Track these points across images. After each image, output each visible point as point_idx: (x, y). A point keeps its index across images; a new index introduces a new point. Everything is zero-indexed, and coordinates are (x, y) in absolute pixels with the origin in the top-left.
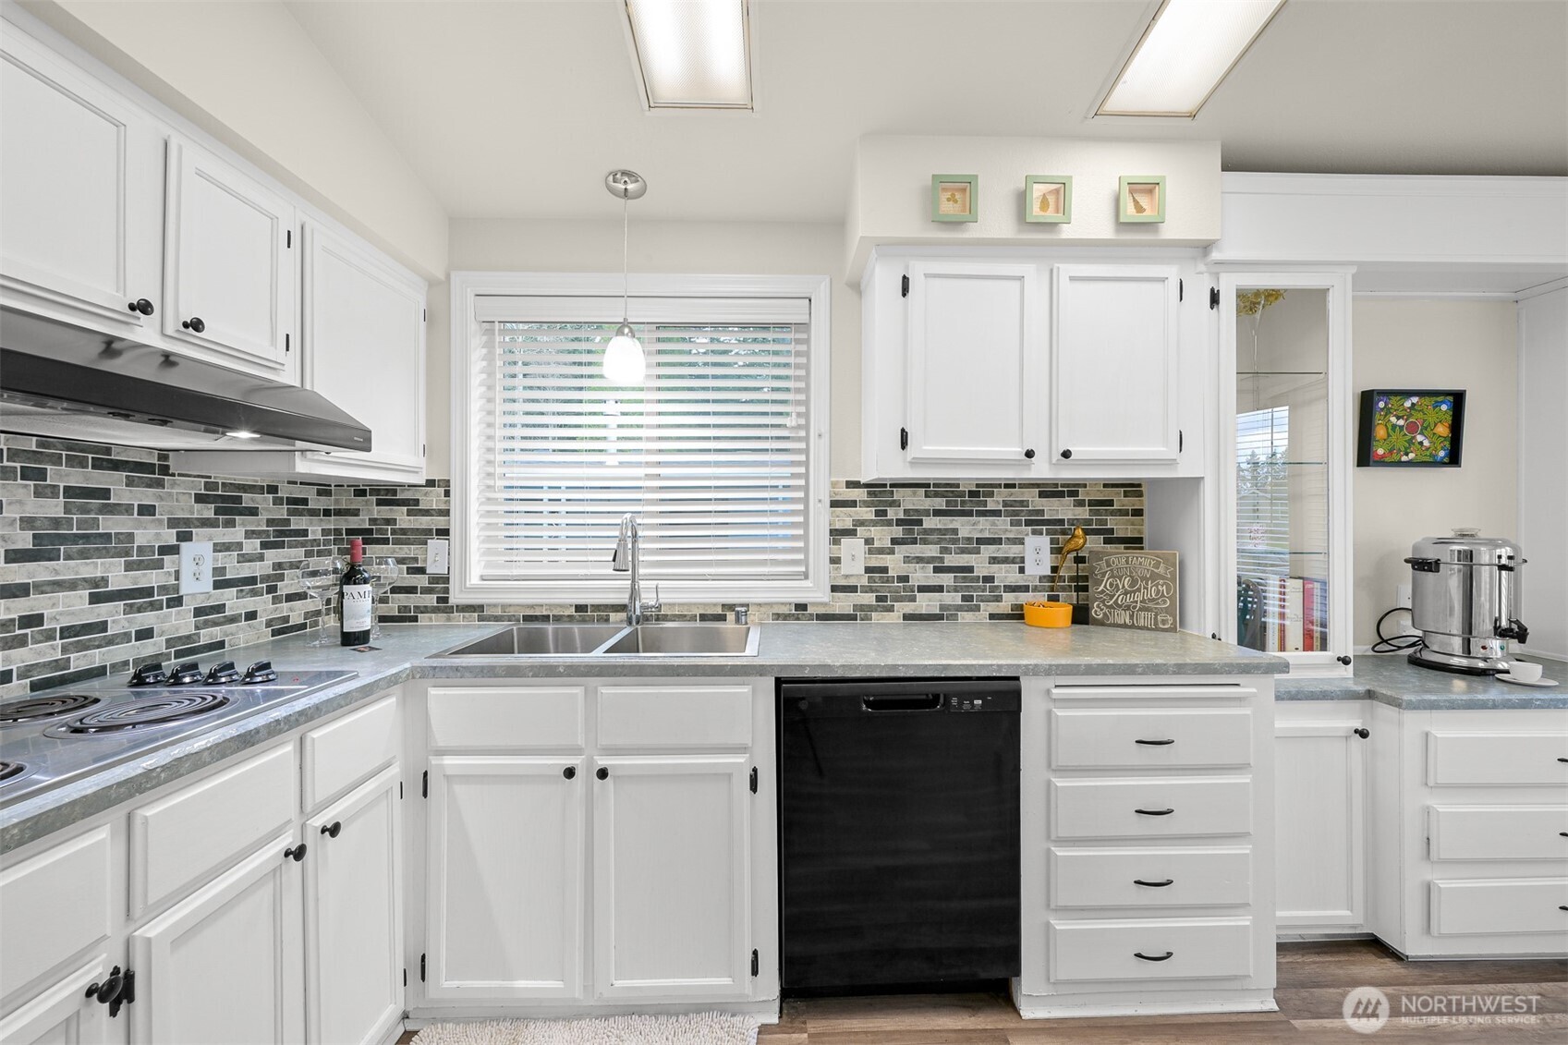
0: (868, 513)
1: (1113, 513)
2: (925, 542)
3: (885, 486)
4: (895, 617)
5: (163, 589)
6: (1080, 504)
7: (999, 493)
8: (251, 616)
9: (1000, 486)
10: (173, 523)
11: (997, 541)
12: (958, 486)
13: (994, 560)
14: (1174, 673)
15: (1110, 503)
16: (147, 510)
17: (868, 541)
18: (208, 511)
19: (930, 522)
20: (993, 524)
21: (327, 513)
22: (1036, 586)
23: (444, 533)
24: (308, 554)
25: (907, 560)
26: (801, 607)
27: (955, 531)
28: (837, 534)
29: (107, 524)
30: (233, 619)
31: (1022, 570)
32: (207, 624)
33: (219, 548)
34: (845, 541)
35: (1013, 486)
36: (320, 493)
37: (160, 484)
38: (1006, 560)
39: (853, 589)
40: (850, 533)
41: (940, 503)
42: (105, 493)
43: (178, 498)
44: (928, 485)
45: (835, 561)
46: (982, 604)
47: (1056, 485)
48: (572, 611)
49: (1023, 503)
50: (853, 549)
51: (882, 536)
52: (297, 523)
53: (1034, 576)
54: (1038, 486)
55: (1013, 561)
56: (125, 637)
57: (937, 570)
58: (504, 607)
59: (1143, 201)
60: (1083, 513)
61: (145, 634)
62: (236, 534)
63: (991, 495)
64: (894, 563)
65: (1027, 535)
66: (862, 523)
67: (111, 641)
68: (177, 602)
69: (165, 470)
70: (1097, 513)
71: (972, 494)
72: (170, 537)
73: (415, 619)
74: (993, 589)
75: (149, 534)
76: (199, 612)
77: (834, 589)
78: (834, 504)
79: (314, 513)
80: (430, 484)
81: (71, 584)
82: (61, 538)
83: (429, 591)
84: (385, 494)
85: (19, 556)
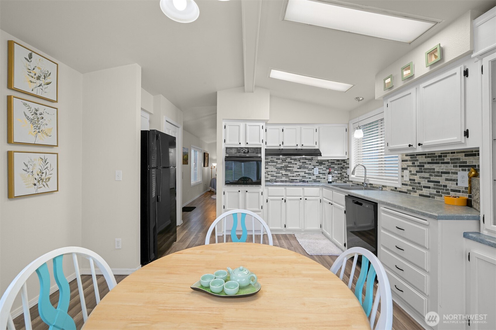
0: (410, 163)
2: (425, 172)
3: (414, 155)
4: (416, 195)
5: (312, 173)
7: (449, 156)
8: (324, 178)
9: (449, 153)
10: (313, 166)
11: (448, 173)
12: (435, 154)
13: (447, 180)
16: (310, 164)
17: (410, 171)
18: (318, 164)
19: (427, 166)
20: (447, 167)
21: (339, 164)
22: (463, 191)
23: (349, 167)
24: (335, 171)
25: (420, 177)
26: (396, 188)
27: (434, 169)
28: (403, 169)
29: (306, 166)
30: (321, 178)
31: (457, 184)
32: (318, 178)
33: (319, 169)
34: (405, 171)
35: (454, 153)
37: (312, 161)
38: (451, 180)
39: (406, 185)
40: (406, 169)
41: (429, 160)
42: (306, 162)
43: (314, 163)
44: (426, 154)
45: (403, 176)
46: (443, 194)
47: (472, 151)
48: (362, 184)
49: (457, 159)
50: (406, 172)
51: (414, 170)
52: (333, 166)
53: (463, 187)
54: (464, 152)
55: (454, 180)
56: (308, 178)
57: (428, 181)
58: (355, 181)
59: (436, 54)
61: (310, 178)
62: (322, 167)
63: (446, 156)
64: (417, 178)
65: (460, 171)
66: (408, 166)
67: (306, 178)
68: (314, 175)
69: (312, 159)
71: (440, 156)
72: (313, 167)
73: (346, 182)
74: (447, 190)
75: (310, 167)
76: (316, 177)
77: (403, 184)
78: (403, 161)
79: (335, 164)
80: (348, 159)
81: (303, 172)
82: (302, 167)
83: (348, 178)
84: (344, 161)
85: (298, 168)
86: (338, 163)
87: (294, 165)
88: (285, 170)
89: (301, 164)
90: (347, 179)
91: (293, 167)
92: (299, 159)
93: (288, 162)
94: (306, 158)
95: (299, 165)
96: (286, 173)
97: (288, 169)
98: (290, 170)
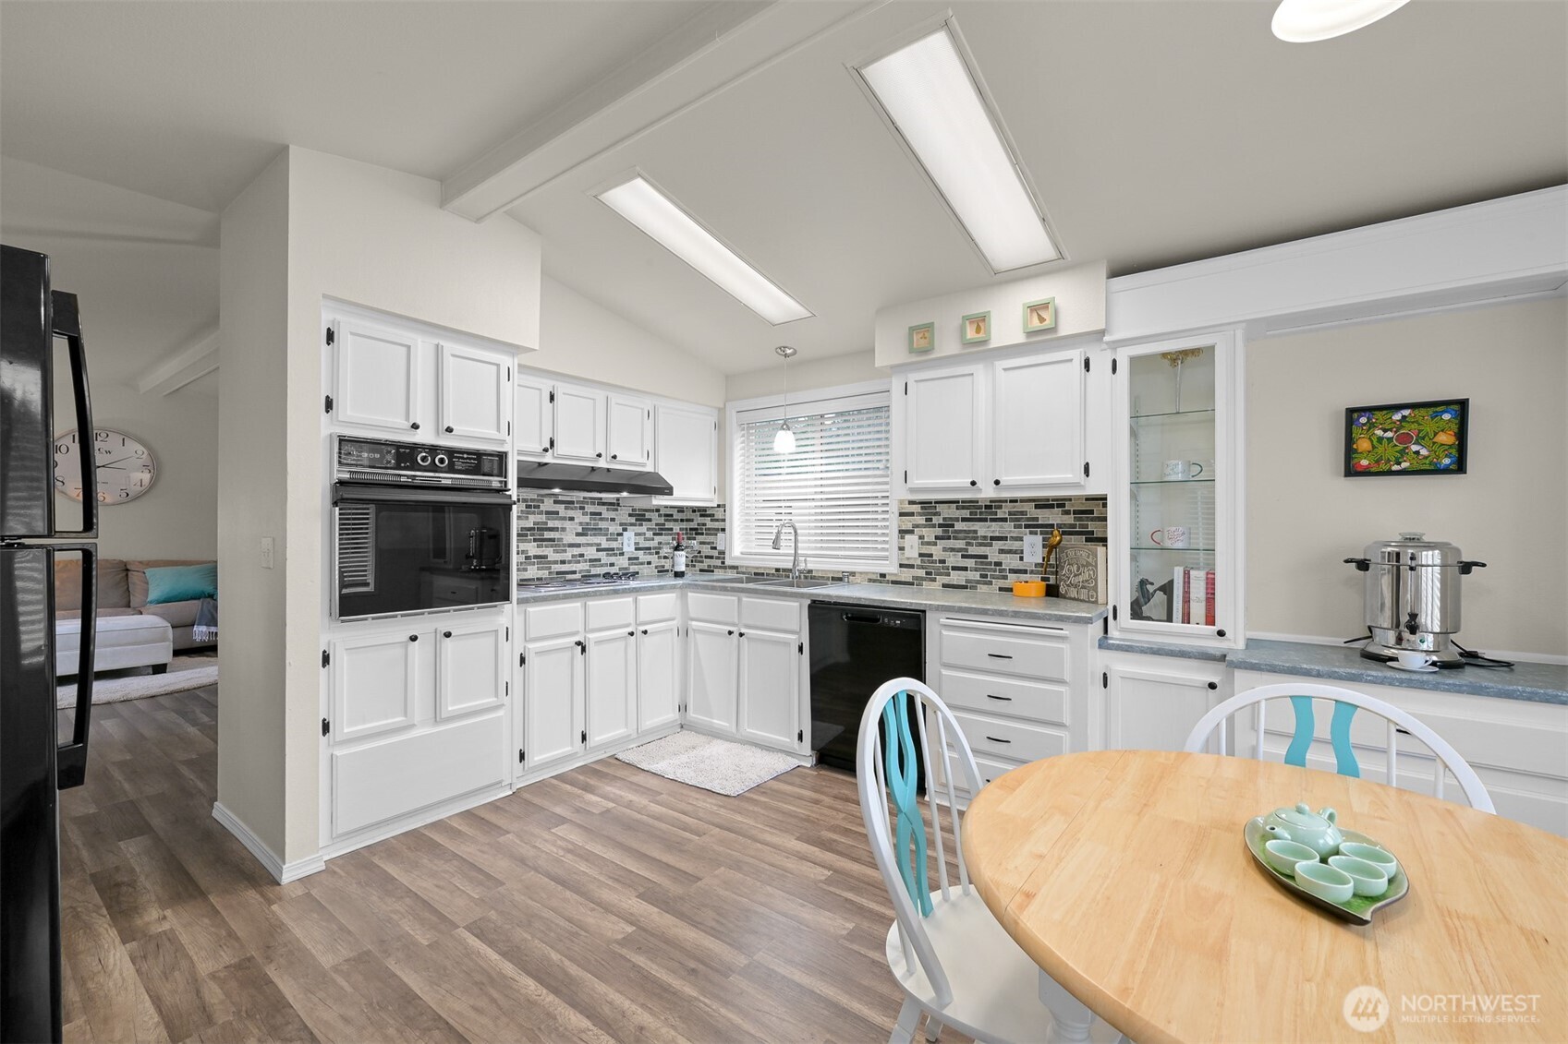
0: (921, 520)
1: (1093, 520)
2: (955, 538)
3: (931, 503)
4: (937, 585)
5: (618, 549)
6: (1067, 513)
7: (1006, 506)
8: (649, 563)
9: (1006, 501)
10: (621, 524)
11: (1005, 539)
12: (977, 502)
13: (1002, 551)
14: (1012, 616)
15: (1091, 512)
16: (613, 520)
17: (921, 537)
18: (633, 520)
19: (959, 526)
20: (1001, 527)
21: (682, 520)
22: (1032, 570)
23: (723, 530)
25: (945, 549)
26: (883, 576)
27: (976, 532)
28: (903, 533)
29: (602, 525)
30: (642, 564)
31: (1021, 559)
32: (632, 564)
33: (636, 534)
34: (907, 536)
36: (678, 511)
37: (617, 510)
38: (1010, 552)
39: (912, 566)
40: (911, 532)
41: (966, 513)
42: (600, 514)
43: (622, 515)
44: (958, 502)
45: (902, 549)
46: (994, 580)
47: (1048, 500)
48: (774, 571)
49: (1022, 513)
50: (911, 540)
51: (930, 534)
52: (668, 525)
53: (1031, 563)
54: (1034, 501)
55: (1016, 552)
56: (606, 564)
57: (963, 556)
58: (747, 567)
59: (1044, 314)
60: (1070, 519)
61: (612, 565)
62: (643, 529)
63: (1000, 507)
64: (937, 551)
65: (1026, 534)
66: (917, 526)
67: (602, 566)
68: (622, 554)
69: (618, 505)
70: (1080, 519)
71: (987, 507)
72: (620, 529)
73: (713, 571)
74: (1001, 571)
75: (615, 528)
76: (630, 559)
77: (901, 566)
78: (902, 514)
79: (676, 520)
80: (719, 506)
81: (591, 545)
82: (589, 529)
83: (718, 558)
84: (703, 512)
85: (578, 534)
86: (680, 516)
87: (567, 524)
88: (535, 540)
89: (587, 520)
90: (718, 563)
91: (564, 529)
92: (582, 502)
93: (547, 513)
94: (601, 499)
95: (581, 524)
96: (540, 552)
97: (547, 535)
98: (553, 540)
